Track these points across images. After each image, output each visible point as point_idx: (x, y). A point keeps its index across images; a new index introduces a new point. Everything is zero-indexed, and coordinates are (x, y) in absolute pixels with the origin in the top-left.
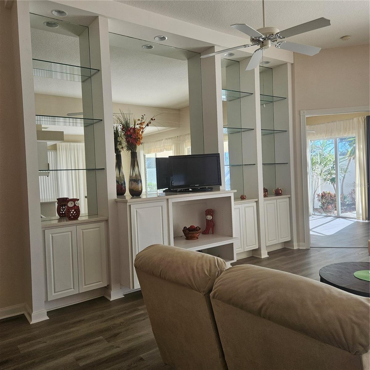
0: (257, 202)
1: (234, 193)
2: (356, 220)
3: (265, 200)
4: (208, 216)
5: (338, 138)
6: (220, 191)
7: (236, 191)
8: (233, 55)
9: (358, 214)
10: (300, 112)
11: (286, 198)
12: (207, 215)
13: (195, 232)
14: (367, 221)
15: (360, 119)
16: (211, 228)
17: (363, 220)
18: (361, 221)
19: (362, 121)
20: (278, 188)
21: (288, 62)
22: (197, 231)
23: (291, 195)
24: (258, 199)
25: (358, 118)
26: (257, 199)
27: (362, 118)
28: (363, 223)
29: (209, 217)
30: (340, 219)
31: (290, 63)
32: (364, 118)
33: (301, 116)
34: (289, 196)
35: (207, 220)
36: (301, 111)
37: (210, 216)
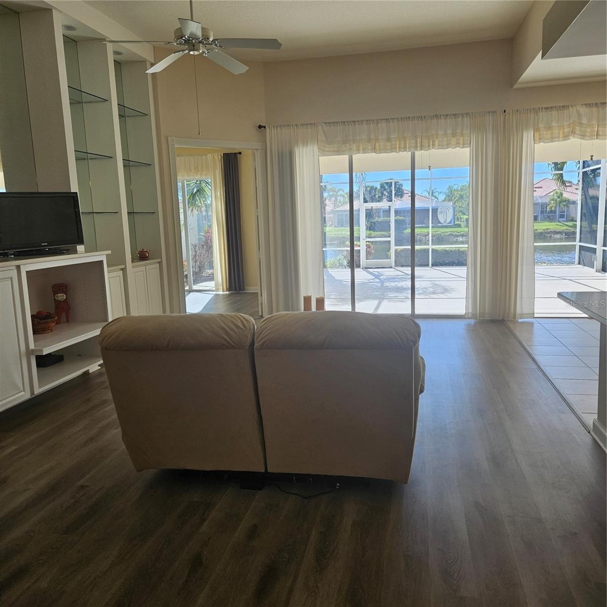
0: (124, 270)
1: (107, 255)
2: (215, 293)
3: (133, 267)
4: (59, 295)
5: (185, 179)
6: (77, 253)
7: (109, 252)
8: (74, 30)
9: (216, 285)
10: (167, 138)
11: (155, 263)
12: (55, 293)
13: (49, 320)
14: (227, 293)
15: (216, 158)
16: (64, 313)
17: (223, 291)
18: (221, 293)
19: (219, 158)
20: (143, 249)
21: (148, 61)
22: (52, 318)
23: (161, 258)
24: (126, 266)
25: (214, 156)
26: (124, 266)
27: (218, 156)
28: (223, 295)
29: (61, 297)
30: (194, 293)
31: (150, 62)
32: (220, 155)
33: (170, 145)
34: (159, 260)
35: (57, 301)
36: (169, 138)
37: (62, 295)
